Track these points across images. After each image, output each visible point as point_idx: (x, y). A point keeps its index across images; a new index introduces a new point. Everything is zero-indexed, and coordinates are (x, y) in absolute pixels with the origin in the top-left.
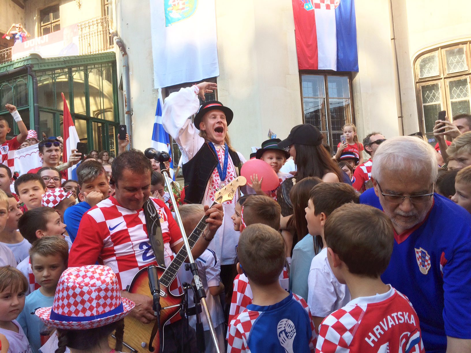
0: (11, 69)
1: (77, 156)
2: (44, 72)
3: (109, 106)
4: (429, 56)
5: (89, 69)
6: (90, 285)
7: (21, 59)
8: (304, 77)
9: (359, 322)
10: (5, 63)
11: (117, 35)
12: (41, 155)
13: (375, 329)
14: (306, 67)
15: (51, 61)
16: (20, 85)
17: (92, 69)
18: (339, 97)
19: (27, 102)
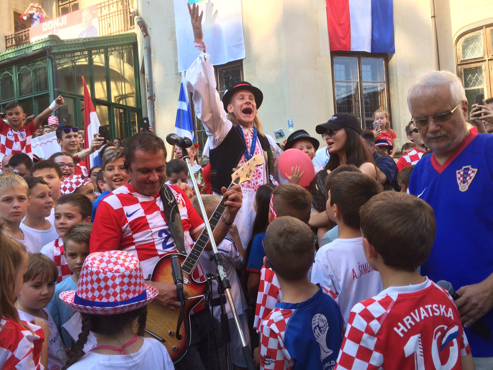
0: (30, 52)
1: (99, 140)
2: (63, 54)
3: (130, 91)
4: (473, 36)
5: (110, 51)
6: (113, 271)
7: (39, 40)
8: (336, 59)
9: (388, 311)
10: (23, 46)
11: (138, 15)
12: (59, 142)
13: (405, 320)
14: (339, 48)
15: (70, 43)
16: (39, 69)
17: (112, 51)
18: (374, 81)
19: (46, 87)
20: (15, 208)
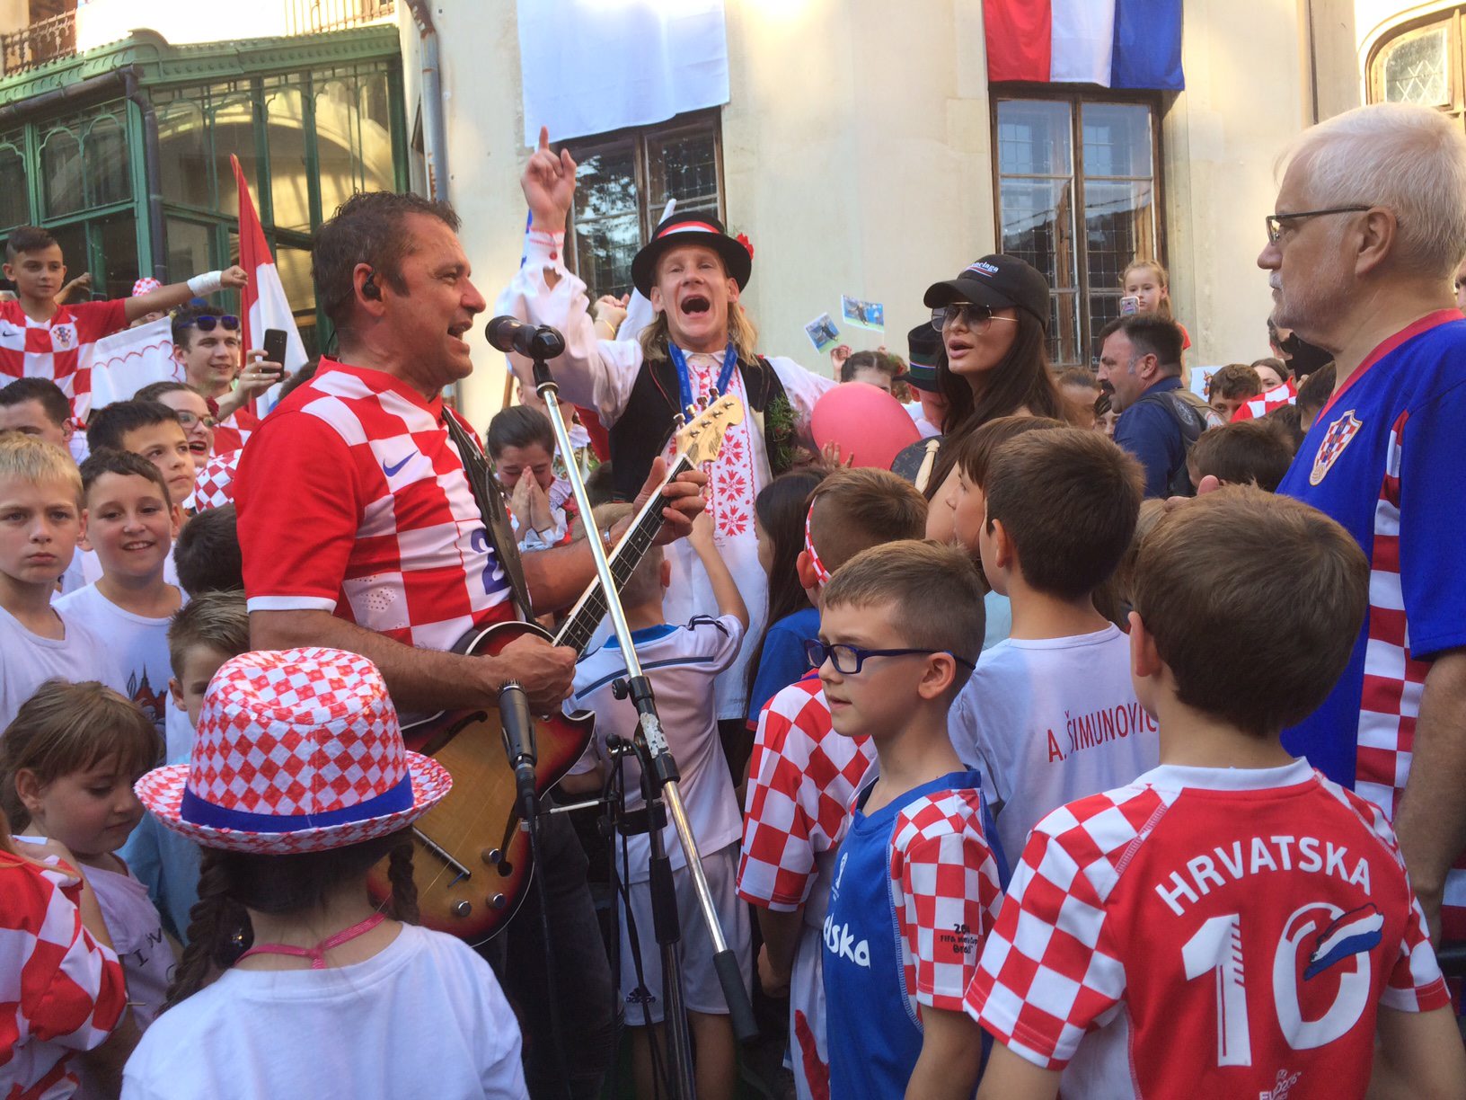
0: (75, 81)
2: (175, 89)
5: (317, 81)
6: (292, 719)
7: (103, 46)
8: (1007, 107)
9: (1144, 835)
10: (55, 63)
12: (181, 355)
14: (1013, 72)
15: (196, 54)
16: (104, 137)
17: (325, 81)
18: (1118, 177)
19: (126, 189)
20: (36, 540)
